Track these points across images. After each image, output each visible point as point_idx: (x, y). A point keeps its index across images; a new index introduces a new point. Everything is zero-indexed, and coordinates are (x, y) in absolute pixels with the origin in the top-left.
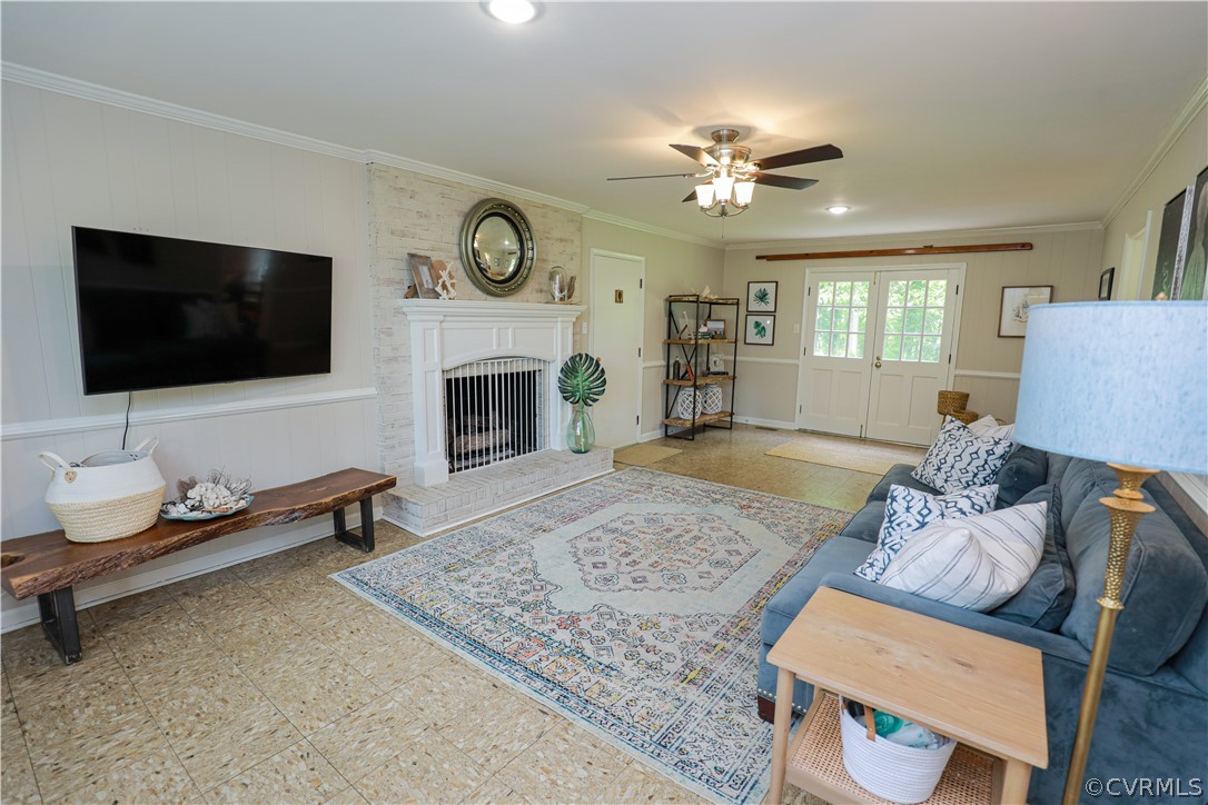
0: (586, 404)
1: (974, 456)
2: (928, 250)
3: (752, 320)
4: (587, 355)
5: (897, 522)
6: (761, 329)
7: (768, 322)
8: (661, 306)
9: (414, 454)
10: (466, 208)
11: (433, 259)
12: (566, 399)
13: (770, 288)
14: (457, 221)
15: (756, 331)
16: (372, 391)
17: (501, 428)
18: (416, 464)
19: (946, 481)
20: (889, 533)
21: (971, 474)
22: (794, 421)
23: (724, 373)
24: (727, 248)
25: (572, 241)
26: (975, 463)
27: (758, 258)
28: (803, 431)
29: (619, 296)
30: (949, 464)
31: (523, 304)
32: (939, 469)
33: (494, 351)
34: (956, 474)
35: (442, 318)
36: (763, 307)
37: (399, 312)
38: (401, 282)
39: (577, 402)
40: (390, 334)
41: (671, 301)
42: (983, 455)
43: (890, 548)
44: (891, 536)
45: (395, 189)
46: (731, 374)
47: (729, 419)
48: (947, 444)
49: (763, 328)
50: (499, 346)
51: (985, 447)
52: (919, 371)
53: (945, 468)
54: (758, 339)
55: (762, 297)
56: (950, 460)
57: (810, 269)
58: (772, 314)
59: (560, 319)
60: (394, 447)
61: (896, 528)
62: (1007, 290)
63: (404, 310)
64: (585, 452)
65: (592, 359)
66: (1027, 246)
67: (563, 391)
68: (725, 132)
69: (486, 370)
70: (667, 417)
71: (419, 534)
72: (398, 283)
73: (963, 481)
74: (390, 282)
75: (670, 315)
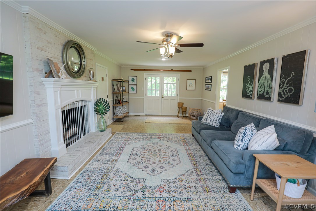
0: (104, 115)
1: (218, 117)
2: (172, 70)
3: (130, 86)
4: (103, 99)
5: (247, 135)
6: (133, 89)
7: (135, 87)
8: (111, 82)
9: (51, 145)
10: (64, 43)
11: (54, 62)
12: (97, 114)
13: (135, 78)
14: (61, 48)
15: (132, 89)
16: (31, 121)
17: (74, 127)
18: (52, 149)
19: (213, 123)
20: (244, 137)
21: (217, 121)
22: (144, 113)
23: (127, 102)
24: (122, 66)
25: (93, 60)
26: (218, 118)
27: (131, 70)
28: (146, 115)
29: (103, 79)
30: (213, 119)
31: (81, 81)
32: (211, 121)
33: (76, 99)
34: (215, 121)
35: (61, 86)
36: (133, 83)
37: (42, 84)
38: (42, 71)
39: (101, 114)
40: (38, 94)
41: (113, 81)
42: (219, 116)
43: (245, 141)
44: (244, 138)
45: (38, 28)
46: (128, 102)
47: (128, 114)
48: (211, 115)
49: (134, 89)
50: (77, 97)
51: (220, 115)
52: (171, 98)
53: (212, 120)
54: (132, 92)
55: (133, 80)
56: (213, 118)
57: (145, 74)
58: (136, 85)
59: (93, 87)
60: (43, 144)
61: (246, 136)
62: (188, 80)
63: (44, 83)
64: (105, 131)
65: (105, 100)
66: (190, 71)
67: (95, 111)
68: (169, 34)
69: (73, 106)
70: (114, 116)
71: (68, 178)
72: (41, 71)
73: (216, 122)
74: (38, 70)
75: (113, 85)
